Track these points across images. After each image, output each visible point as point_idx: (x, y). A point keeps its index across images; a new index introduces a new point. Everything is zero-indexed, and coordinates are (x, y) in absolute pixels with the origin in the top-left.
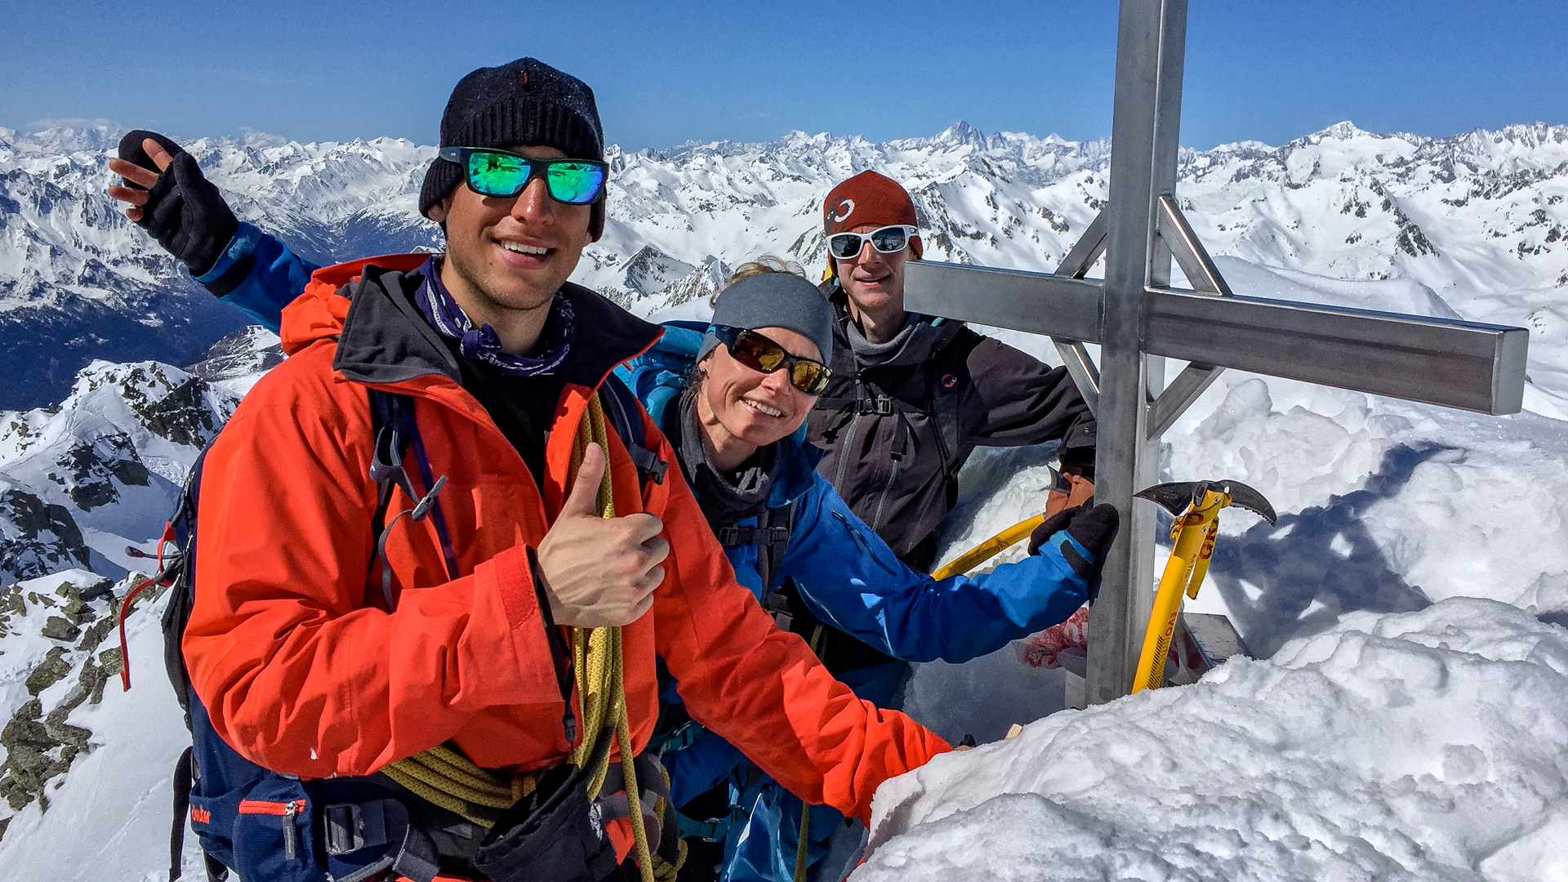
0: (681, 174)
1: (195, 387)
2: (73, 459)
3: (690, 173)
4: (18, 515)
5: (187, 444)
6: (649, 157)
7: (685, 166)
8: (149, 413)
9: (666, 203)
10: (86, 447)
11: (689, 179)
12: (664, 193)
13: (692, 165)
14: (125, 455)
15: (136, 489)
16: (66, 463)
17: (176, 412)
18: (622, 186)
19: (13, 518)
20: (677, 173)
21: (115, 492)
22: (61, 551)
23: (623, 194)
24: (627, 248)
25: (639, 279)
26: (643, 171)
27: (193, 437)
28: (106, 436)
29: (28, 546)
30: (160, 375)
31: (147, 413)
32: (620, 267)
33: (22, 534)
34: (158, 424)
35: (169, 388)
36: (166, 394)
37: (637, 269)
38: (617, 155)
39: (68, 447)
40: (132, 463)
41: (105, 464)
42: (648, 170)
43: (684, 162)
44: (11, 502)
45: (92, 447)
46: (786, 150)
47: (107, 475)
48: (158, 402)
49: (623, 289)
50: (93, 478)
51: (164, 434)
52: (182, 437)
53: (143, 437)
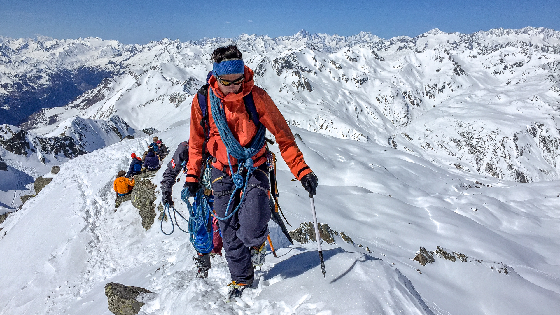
1: (23, 133)
3: (205, 49)
5: (21, 154)
6: (190, 43)
7: (204, 47)
8: (6, 144)
9: (197, 61)
11: (205, 52)
12: (196, 57)
13: (206, 47)
17: (16, 143)
18: (181, 55)
20: (201, 50)
23: (181, 57)
24: (183, 78)
25: (188, 89)
26: (188, 49)
27: (23, 152)
30: (9, 129)
31: (5, 143)
32: (181, 84)
34: (10, 148)
35: (13, 134)
36: (12, 136)
37: (187, 85)
38: (179, 43)
40: (0, 162)
42: (190, 48)
43: (203, 45)
46: (240, 41)
48: (9, 139)
49: (183, 93)
51: (12, 151)
52: (19, 152)
53: (4, 152)
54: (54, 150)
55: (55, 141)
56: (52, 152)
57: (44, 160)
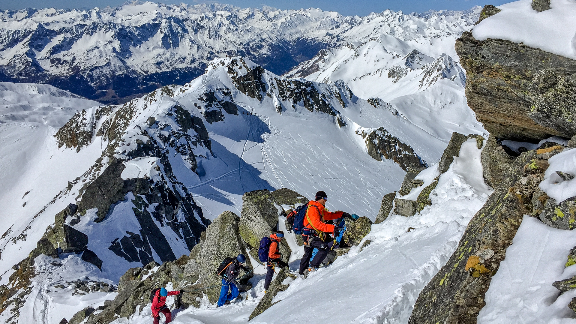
0: (427, 23)
1: (259, 71)
2: (205, 98)
3: (431, 23)
4: (178, 119)
5: (255, 97)
6: (414, 15)
7: (429, 20)
9: (420, 35)
10: (211, 92)
11: (430, 25)
12: (419, 30)
13: (431, 19)
14: (228, 99)
15: (232, 116)
16: (202, 99)
17: (250, 81)
18: (402, 28)
19: (176, 120)
20: (425, 23)
21: (223, 116)
22: (199, 141)
23: (403, 31)
24: (404, 52)
25: (411, 63)
26: (411, 22)
27: (257, 94)
28: (220, 89)
29: (182, 135)
30: (244, 63)
31: (238, 81)
32: (403, 58)
33: (180, 128)
34: (242, 87)
35: (248, 70)
36: (246, 73)
37: (410, 59)
38: (401, 15)
39: (203, 91)
40: (231, 103)
41: (219, 102)
42: (413, 21)
43: (428, 18)
44: (176, 112)
45: (214, 93)
46: (472, 14)
47: (220, 107)
48: (243, 76)
49: (404, 67)
50: (213, 108)
51: (244, 92)
52: (252, 94)
53: (236, 92)
54: (293, 98)
55: (295, 86)
56: (290, 99)
57: (281, 109)
